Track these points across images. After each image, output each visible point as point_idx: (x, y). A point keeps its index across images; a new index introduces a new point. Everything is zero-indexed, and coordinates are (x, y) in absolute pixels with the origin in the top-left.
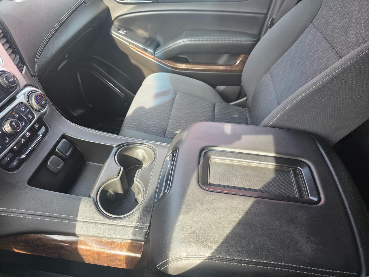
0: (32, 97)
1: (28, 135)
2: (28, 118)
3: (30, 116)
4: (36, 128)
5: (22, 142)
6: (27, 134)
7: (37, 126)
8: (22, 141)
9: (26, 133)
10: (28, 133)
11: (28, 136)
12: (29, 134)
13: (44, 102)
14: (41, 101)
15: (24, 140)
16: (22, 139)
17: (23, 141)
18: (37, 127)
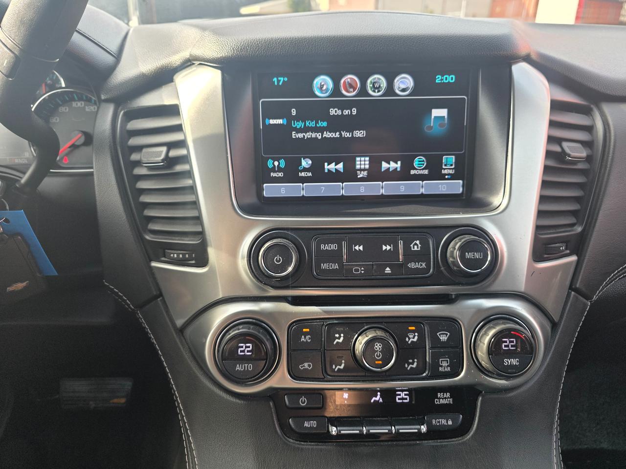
0: (494, 328)
1: (402, 397)
2: (436, 365)
3: (445, 364)
4: (437, 402)
5: (372, 401)
6: (403, 395)
7: (444, 399)
8: (374, 399)
9: (402, 391)
10: (405, 395)
11: (399, 399)
12: (406, 399)
13: (514, 362)
14: (510, 354)
15: (381, 400)
16: (379, 393)
17: (377, 399)
18: (442, 401)
